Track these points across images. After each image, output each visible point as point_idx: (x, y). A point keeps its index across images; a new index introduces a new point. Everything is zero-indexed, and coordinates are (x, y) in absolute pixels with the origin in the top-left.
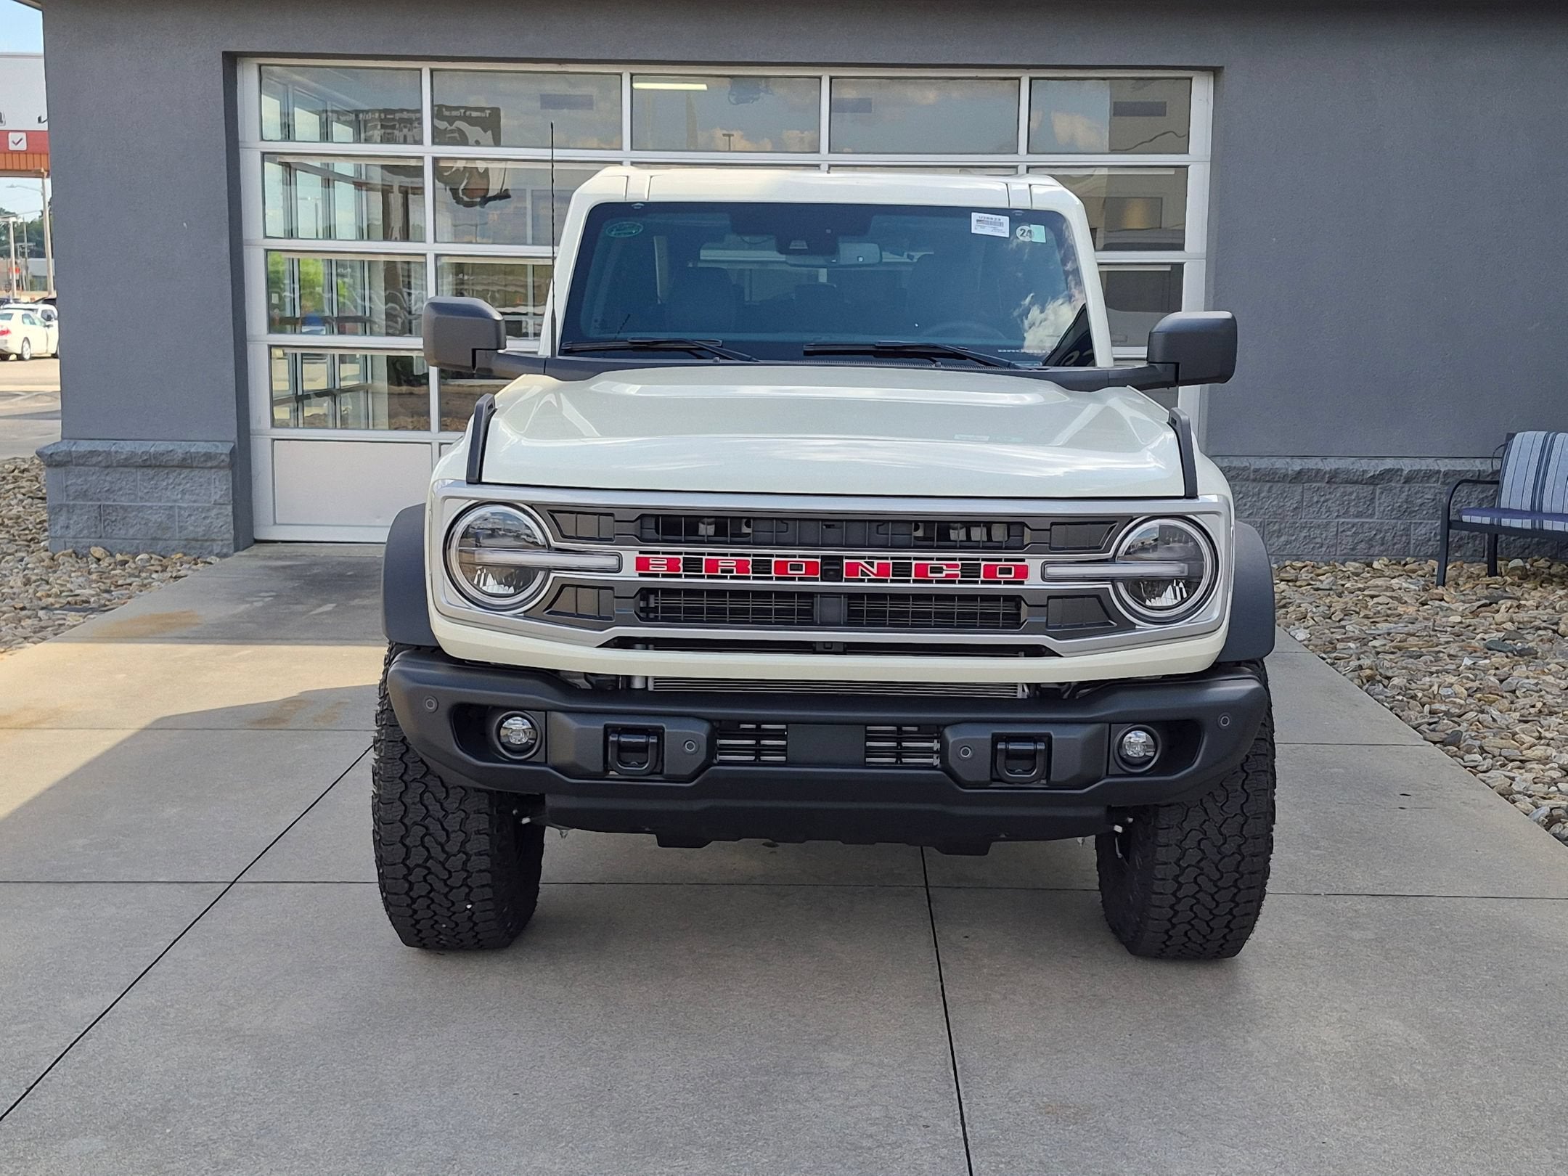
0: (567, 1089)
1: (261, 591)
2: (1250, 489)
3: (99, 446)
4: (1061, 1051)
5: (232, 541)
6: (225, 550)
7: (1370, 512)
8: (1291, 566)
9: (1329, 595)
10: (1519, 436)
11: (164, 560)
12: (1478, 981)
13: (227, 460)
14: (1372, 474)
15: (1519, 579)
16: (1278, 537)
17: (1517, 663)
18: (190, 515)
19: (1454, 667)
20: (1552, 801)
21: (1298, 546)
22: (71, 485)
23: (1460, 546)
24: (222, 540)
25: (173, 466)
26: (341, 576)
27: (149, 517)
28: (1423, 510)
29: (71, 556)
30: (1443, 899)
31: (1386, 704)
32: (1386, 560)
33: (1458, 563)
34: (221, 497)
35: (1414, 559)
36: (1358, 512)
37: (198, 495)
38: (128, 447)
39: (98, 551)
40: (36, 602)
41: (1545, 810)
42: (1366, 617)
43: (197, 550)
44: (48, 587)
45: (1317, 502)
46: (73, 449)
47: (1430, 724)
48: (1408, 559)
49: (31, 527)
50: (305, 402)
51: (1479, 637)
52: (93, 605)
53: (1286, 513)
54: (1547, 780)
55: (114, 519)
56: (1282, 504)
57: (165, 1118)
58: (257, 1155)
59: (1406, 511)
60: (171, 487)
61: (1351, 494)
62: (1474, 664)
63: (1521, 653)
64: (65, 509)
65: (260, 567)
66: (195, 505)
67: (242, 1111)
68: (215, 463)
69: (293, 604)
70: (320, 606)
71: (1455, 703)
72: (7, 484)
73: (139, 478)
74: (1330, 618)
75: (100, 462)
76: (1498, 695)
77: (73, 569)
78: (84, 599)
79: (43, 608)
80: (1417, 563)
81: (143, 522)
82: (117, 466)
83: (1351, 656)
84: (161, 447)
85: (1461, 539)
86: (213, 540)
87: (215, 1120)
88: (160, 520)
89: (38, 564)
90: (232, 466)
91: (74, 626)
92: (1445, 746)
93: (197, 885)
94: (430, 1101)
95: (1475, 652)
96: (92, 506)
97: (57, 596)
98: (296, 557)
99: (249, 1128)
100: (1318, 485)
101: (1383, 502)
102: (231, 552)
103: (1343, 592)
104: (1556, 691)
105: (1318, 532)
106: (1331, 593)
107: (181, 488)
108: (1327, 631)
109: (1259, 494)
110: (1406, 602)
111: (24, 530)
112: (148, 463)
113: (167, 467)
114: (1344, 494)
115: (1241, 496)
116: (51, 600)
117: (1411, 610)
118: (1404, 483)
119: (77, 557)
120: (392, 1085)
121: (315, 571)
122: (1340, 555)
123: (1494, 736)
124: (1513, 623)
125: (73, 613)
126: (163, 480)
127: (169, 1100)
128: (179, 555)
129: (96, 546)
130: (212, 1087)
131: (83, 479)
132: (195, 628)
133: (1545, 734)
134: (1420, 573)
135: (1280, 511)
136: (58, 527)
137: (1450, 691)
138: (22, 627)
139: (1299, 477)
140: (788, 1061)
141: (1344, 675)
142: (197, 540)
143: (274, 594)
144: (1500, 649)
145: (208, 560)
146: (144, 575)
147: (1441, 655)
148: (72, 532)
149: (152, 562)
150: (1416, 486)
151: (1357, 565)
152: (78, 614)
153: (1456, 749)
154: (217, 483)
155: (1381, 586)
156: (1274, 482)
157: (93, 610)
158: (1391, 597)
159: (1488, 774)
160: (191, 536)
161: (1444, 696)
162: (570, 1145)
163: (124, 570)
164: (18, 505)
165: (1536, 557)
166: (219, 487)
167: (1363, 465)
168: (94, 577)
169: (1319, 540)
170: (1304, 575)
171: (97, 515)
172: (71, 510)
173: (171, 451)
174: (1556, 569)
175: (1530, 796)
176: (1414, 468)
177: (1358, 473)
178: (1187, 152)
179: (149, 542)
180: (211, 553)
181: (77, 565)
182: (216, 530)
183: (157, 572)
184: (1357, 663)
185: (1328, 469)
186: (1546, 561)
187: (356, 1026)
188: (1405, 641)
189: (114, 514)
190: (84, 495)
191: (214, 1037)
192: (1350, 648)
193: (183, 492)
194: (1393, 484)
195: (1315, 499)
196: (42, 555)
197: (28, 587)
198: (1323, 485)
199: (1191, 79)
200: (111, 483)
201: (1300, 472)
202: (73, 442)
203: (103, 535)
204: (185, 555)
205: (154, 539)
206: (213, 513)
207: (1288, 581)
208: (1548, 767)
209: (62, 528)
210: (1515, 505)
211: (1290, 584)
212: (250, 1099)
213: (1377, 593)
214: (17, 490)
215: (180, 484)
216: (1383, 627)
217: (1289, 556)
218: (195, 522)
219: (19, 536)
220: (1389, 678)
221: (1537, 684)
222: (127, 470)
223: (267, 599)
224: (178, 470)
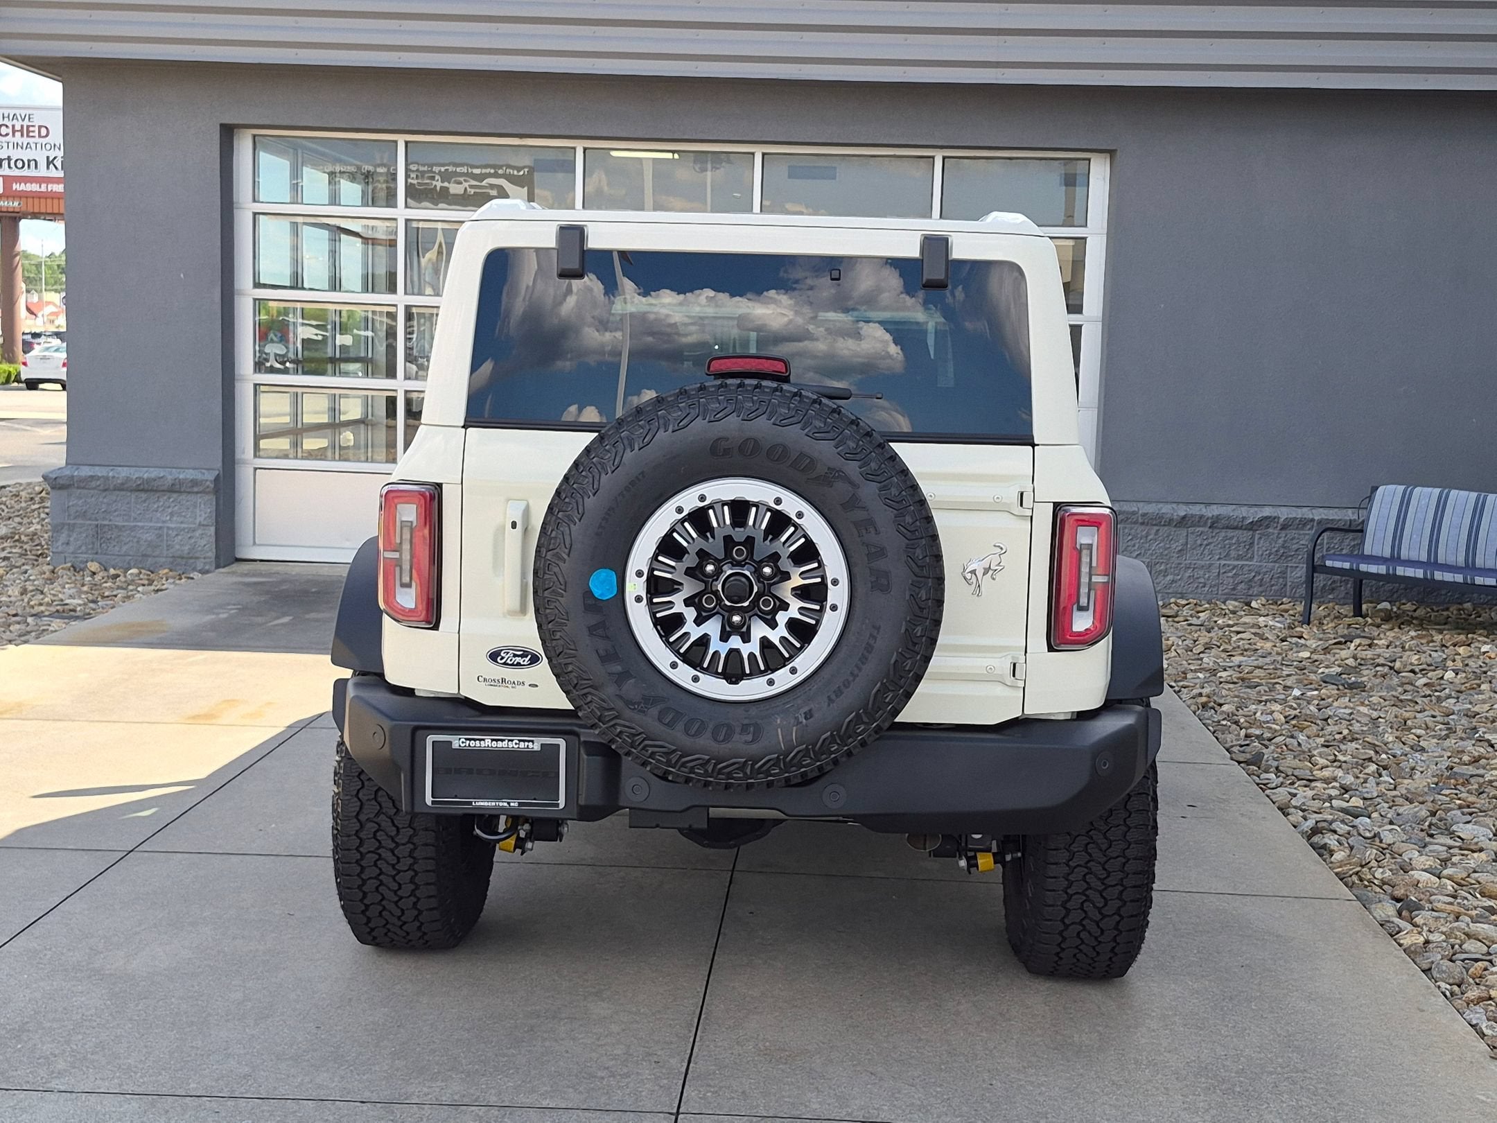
0: (363, 1024)
1: (229, 604)
2: (1138, 531)
3: (99, 471)
4: (796, 1006)
5: (213, 559)
6: (207, 567)
7: (1249, 555)
8: (1176, 604)
9: (1200, 630)
10: (1381, 489)
11: (152, 575)
12: (1184, 962)
13: (212, 486)
14: (1251, 520)
15: (1381, 620)
16: (1164, 576)
17: (1345, 695)
18: (177, 535)
19: (1283, 697)
20: (1320, 815)
21: (1182, 585)
22: (73, 506)
23: (1333, 589)
24: (205, 558)
25: (163, 491)
26: (306, 593)
27: (140, 536)
28: (1299, 555)
29: (69, 570)
30: (1184, 894)
31: (1210, 728)
32: (1263, 600)
33: (1331, 604)
34: (205, 519)
35: (1290, 600)
36: (1238, 555)
37: (185, 517)
38: (123, 473)
39: (93, 566)
40: (28, 609)
41: (1310, 823)
42: (1225, 651)
43: (182, 566)
44: (42, 596)
45: (1201, 545)
46: (76, 474)
47: (1241, 746)
48: (1284, 600)
49: (43, 543)
50: (304, 434)
51: (1320, 671)
52: (78, 614)
53: (1172, 555)
54: (1325, 797)
55: (109, 537)
56: (1168, 546)
57: (20, 1036)
58: (88, 1067)
59: (1283, 556)
60: (160, 509)
61: (1232, 538)
62: (1302, 694)
63: (1352, 687)
64: (66, 527)
65: (236, 583)
66: (183, 526)
67: (85, 1033)
68: (201, 489)
69: (254, 616)
70: (278, 618)
71: (1271, 728)
72: (34, 504)
73: (133, 500)
74: (1191, 651)
75: (99, 486)
76: (1312, 722)
77: (69, 581)
78: (72, 607)
79: (33, 615)
80: (1292, 604)
81: (135, 540)
82: (115, 490)
83: (1196, 684)
84: (154, 473)
85: (1334, 582)
86: (197, 558)
87: (61, 1039)
88: (149, 539)
89: (39, 577)
90: (216, 491)
91: (56, 631)
92: (1248, 765)
93: (99, 852)
94: (245, 1030)
95: (1311, 684)
96: (90, 525)
97: (48, 604)
98: (270, 575)
99: (87, 1046)
100: (1201, 529)
101: (1261, 546)
102: (214, 568)
103: (1213, 628)
104: (1365, 720)
105: (1201, 573)
106: (1202, 628)
107: (170, 510)
108: (1184, 662)
109: (1147, 537)
110: (1267, 638)
111: (37, 545)
112: (142, 487)
113: (159, 491)
114: (1225, 538)
115: (1130, 537)
116: (42, 608)
117: (1268, 645)
118: (1281, 529)
119: (75, 570)
120: (216, 1017)
121: (284, 587)
122: (1222, 595)
123: (1295, 757)
124: (1356, 660)
125: (58, 620)
126: (154, 503)
127: (27, 1023)
128: (166, 571)
129: (92, 561)
130: (65, 1014)
131: (83, 500)
132: (160, 635)
133: (1341, 758)
134: (1291, 612)
135: (1166, 552)
136: (60, 543)
137: (1269, 718)
138: (11, 631)
139: (1183, 522)
140: (559, 1008)
141: (1184, 701)
142: (183, 558)
143: (239, 607)
144: (1333, 682)
145: (191, 575)
146: (131, 587)
147: (1277, 686)
148: (71, 548)
149: (141, 576)
150: (1292, 533)
151: (1236, 604)
152: (62, 621)
153: (1256, 768)
154: (202, 506)
155: (1249, 623)
156: (1161, 525)
157: (77, 618)
158: (1255, 634)
159: (1273, 791)
160: (177, 554)
161: (1264, 722)
162: (351, 1068)
163: (115, 583)
164: (38, 523)
165: (1404, 601)
166: (203, 511)
167: (1243, 512)
168: (85, 589)
169: (1202, 580)
170: (1186, 612)
171: (95, 534)
172: (72, 528)
173: (162, 477)
174: (1421, 612)
175: (1303, 811)
176: (1290, 516)
177: (1238, 519)
178: (1086, 226)
179: (140, 558)
180: (194, 569)
181: (73, 578)
182: (200, 548)
183: (144, 585)
184: (1200, 691)
185: (1210, 515)
186: (1413, 604)
187: (200, 970)
188: (1252, 673)
189: (110, 533)
190: (84, 515)
191: (78, 975)
192: (1198, 678)
193: (172, 514)
194: (1270, 530)
195: (1199, 542)
196: (44, 568)
197: (24, 596)
198: (1207, 529)
199: (1089, 160)
200: (108, 504)
201: (1184, 517)
202: (75, 467)
203: (100, 551)
204: (171, 570)
205: (143, 555)
206: (197, 534)
207: (1168, 617)
208: (1330, 786)
209: (63, 544)
210: (1377, 552)
211: (1170, 619)
212: (95, 1024)
213: (1242, 630)
214: (41, 510)
215: (169, 507)
216: (1237, 660)
217: (1175, 594)
218: (181, 541)
219: (31, 551)
220: (1221, 705)
221: (1351, 714)
222: (123, 493)
223: (233, 612)
224: (168, 494)
